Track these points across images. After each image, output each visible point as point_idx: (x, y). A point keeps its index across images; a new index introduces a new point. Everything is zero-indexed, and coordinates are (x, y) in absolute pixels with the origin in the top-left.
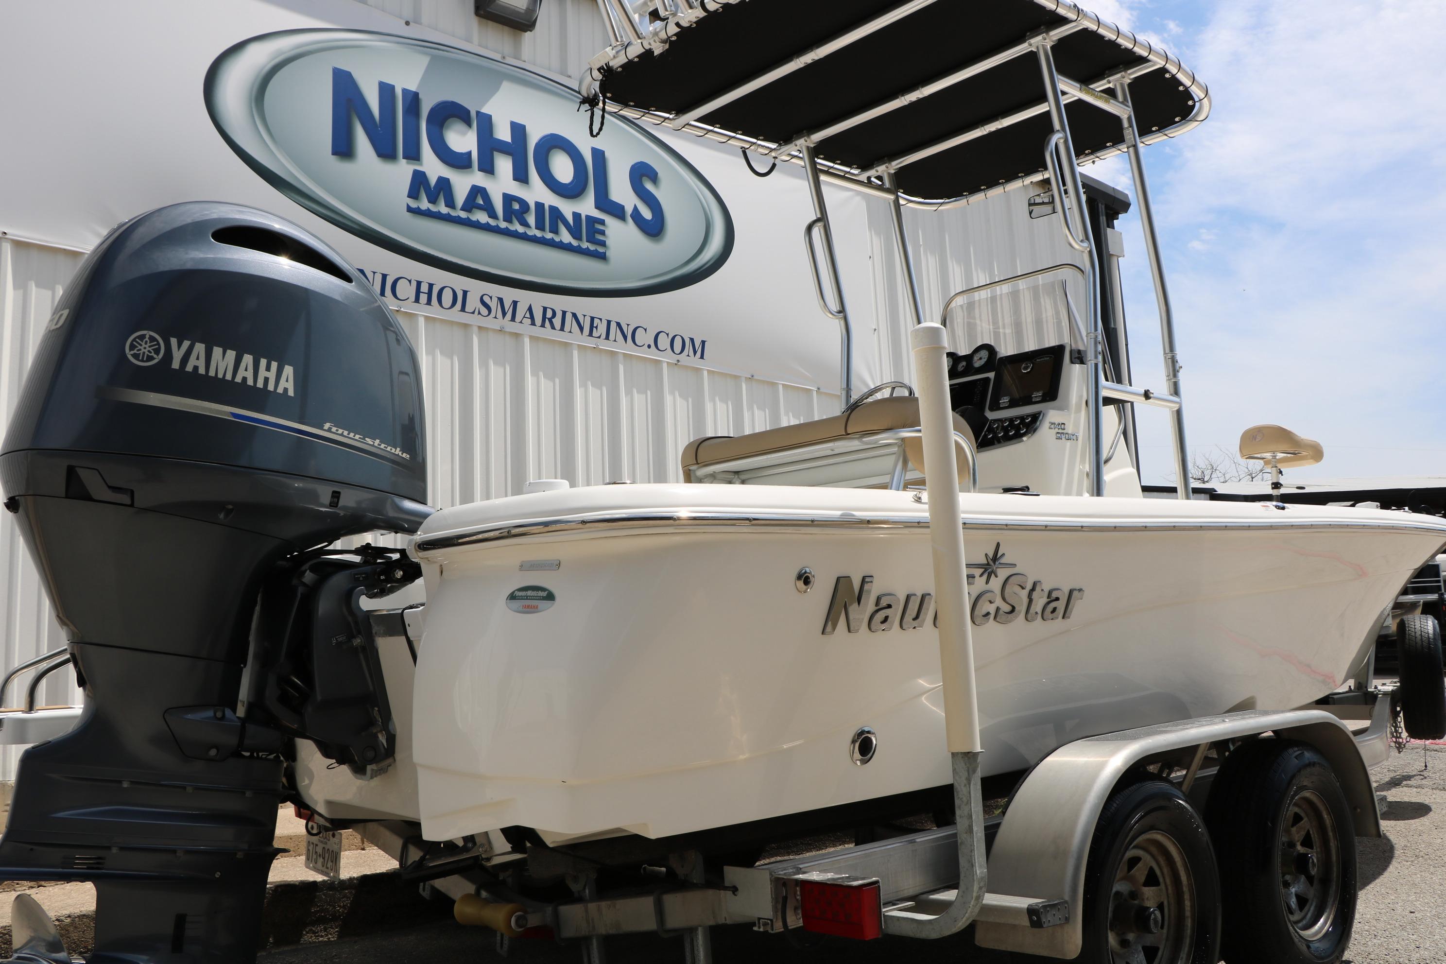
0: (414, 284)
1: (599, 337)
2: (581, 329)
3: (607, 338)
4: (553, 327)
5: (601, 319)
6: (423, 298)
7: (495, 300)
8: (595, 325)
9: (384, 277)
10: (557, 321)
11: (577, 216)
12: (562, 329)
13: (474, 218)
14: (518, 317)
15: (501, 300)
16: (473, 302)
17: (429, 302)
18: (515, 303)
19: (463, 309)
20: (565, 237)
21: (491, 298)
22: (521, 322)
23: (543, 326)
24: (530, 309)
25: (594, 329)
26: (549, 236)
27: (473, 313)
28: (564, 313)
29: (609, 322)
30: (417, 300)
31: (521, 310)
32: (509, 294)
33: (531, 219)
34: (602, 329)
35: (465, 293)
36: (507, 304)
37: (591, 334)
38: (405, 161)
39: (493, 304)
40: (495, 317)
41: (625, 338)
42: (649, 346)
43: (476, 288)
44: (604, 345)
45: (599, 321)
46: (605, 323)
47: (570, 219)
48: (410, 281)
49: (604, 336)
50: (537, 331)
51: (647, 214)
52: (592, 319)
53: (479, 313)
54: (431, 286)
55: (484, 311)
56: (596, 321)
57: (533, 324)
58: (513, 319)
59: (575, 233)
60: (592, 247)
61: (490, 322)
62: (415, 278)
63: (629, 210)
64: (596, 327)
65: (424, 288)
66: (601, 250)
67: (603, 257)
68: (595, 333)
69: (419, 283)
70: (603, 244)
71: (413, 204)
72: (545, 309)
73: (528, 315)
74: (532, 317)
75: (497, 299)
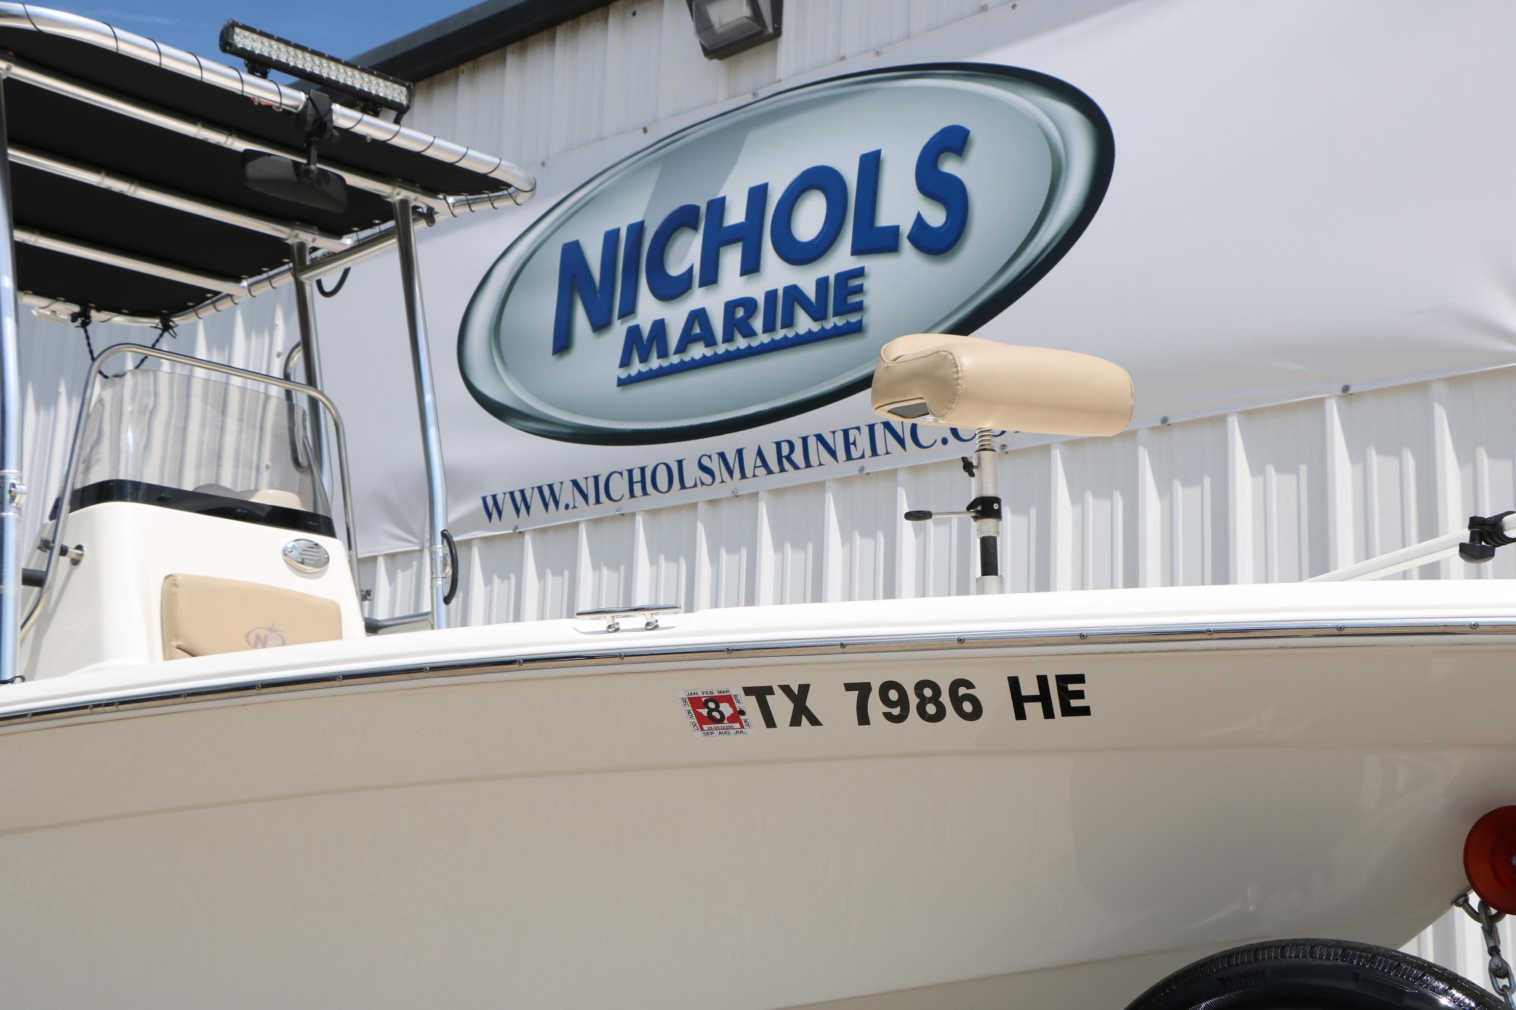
0: (626, 474)
1: (863, 457)
2: (833, 453)
3: (874, 453)
4: (796, 467)
5: (858, 428)
6: (638, 488)
7: (715, 458)
8: (851, 441)
9: (596, 478)
10: (798, 457)
11: (822, 284)
12: (808, 465)
13: (687, 358)
14: (749, 471)
15: (722, 455)
16: (692, 473)
17: (645, 493)
18: (740, 452)
19: (683, 486)
20: (804, 323)
21: (710, 457)
22: (754, 476)
23: (782, 470)
24: (760, 453)
25: (852, 447)
26: (780, 334)
27: (695, 486)
28: (805, 440)
29: (871, 428)
30: (632, 495)
31: (750, 459)
32: (728, 442)
33: (758, 323)
34: (862, 441)
35: (680, 463)
36: (731, 458)
37: (849, 457)
38: (620, 321)
39: (715, 464)
40: (723, 482)
41: (901, 442)
42: (945, 441)
43: (689, 450)
44: (872, 464)
45: (856, 431)
46: (865, 431)
47: (811, 292)
48: (621, 474)
49: (868, 452)
50: (779, 480)
51: (936, 217)
52: (846, 432)
53: (702, 484)
54: (643, 470)
55: (707, 478)
56: (852, 434)
57: (770, 472)
58: (743, 476)
59: (817, 313)
60: (840, 321)
61: (718, 490)
62: (624, 468)
63: (906, 228)
64: (854, 443)
65: (637, 476)
66: (853, 318)
67: (857, 329)
68: (855, 453)
69: (630, 472)
70: (859, 307)
71: (623, 373)
72: (778, 445)
73: (759, 463)
74: (765, 464)
75: (717, 455)
